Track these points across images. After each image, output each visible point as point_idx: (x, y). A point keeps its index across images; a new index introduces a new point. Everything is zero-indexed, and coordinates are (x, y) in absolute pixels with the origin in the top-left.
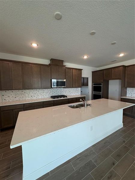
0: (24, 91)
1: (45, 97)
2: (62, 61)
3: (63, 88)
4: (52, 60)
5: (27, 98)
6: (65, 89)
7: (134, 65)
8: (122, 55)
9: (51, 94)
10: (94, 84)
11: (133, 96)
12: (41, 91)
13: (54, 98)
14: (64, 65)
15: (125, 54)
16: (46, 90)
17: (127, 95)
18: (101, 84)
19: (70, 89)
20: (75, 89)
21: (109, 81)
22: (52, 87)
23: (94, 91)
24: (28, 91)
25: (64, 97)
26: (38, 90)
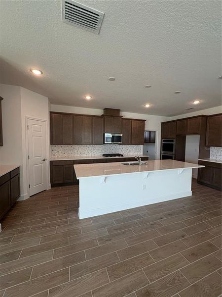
0: (73, 146)
1: (96, 155)
2: (118, 111)
3: (119, 144)
4: (106, 110)
5: (76, 155)
6: (121, 146)
7: (220, 114)
8: (196, 102)
9: (103, 151)
10: (164, 141)
11: (218, 159)
12: (91, 147)
13: (106, 157)
14: (120, 115)
15: (202, 101)
16: (97, 147)
17: (211, 158)
18: (172, 141)
19: (128, 146)
20: (135, 146)
21: (185, 136)
22: (105, 143)
23: (163, 150)
24: (77, 146)
25: (120, 156)
26: (88, 146)
